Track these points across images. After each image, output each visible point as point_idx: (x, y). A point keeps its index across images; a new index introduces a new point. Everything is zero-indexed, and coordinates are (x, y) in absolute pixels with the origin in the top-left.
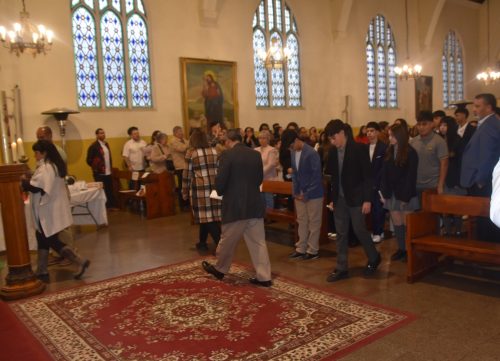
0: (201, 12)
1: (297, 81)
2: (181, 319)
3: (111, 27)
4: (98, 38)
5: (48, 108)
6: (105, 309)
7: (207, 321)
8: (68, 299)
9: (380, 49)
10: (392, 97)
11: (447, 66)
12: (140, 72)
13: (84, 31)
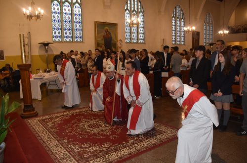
0: (104, 3)
1: (143, 32)
2: (91, 129)
3: (67, 9)
4: (61, 13)
5: (41, 41)
6: (61, 124)
7: (102, 130)
8: (47, 119)
9: (178, 20)
10: (183, 40)
11: (206, 27)
12: (78, 27)
13: (56, 10)
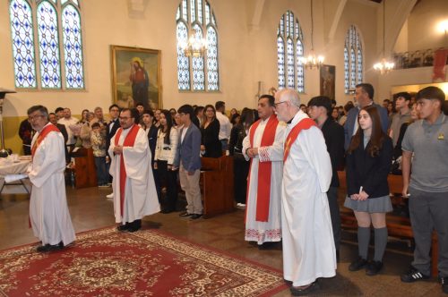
0: (130, 4)
1: (215, 68)
2: (93, 279)
3: (46, 16)
4: (34, 26)
6: (24, 271)
7: (117, 281)
9: (290, 41)
10: (300, 84)
11: (348, 57)
12: (73, 57)
13: (21, 18)
